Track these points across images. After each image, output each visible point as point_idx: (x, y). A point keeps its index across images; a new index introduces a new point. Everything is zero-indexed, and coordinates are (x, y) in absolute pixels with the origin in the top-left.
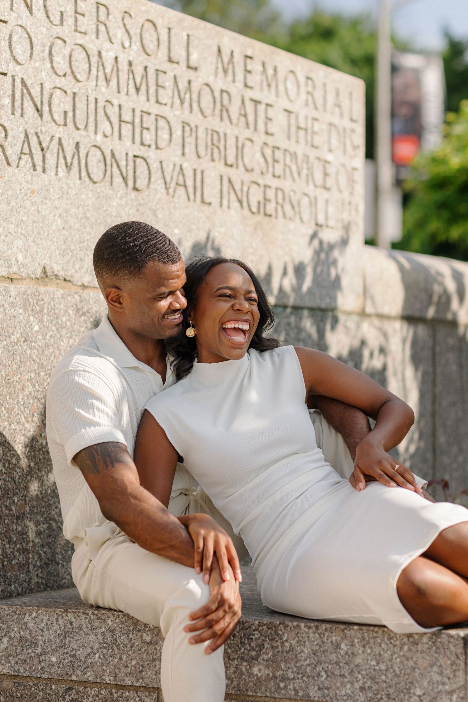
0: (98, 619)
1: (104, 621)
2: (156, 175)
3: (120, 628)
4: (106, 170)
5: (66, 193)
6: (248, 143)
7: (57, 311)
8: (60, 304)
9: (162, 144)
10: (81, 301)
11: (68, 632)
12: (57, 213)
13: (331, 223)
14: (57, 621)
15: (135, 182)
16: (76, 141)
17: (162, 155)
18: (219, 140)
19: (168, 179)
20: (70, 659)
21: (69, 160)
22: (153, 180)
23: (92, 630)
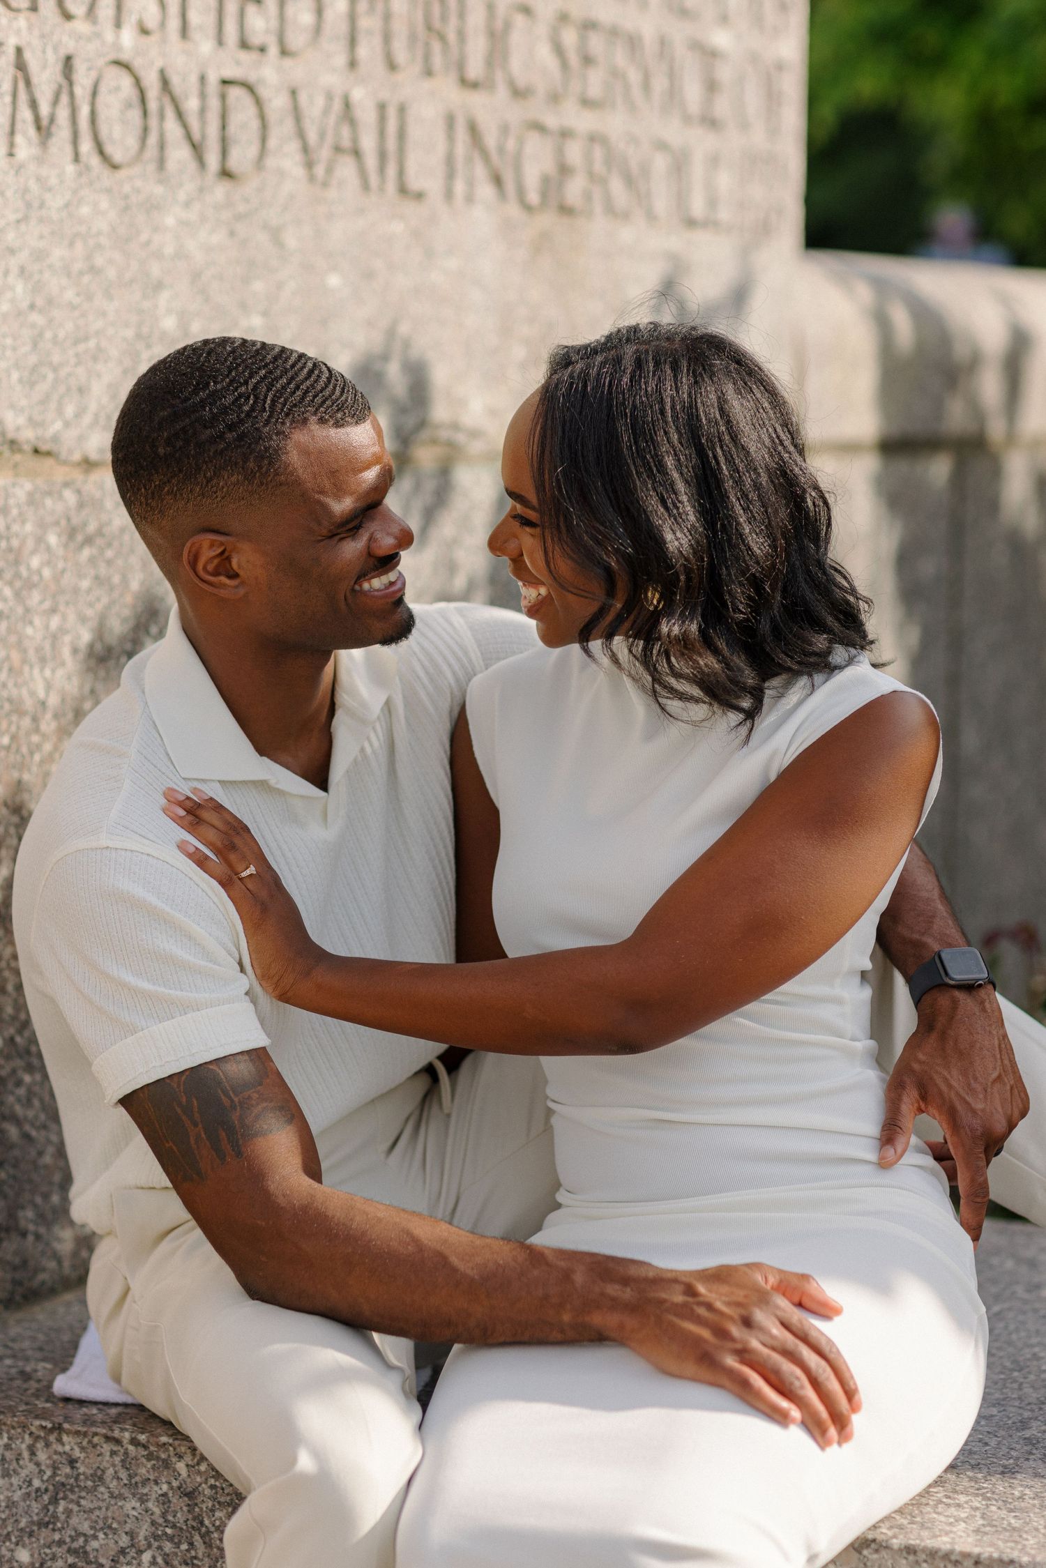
0: (149, 1457)
1: (167, 1464)
2: (281, 130)
3: (212, 1487)
4: (145, 130)
5: (36, 204)
6: (519, 20)
7: (15, 543)
8: (23, 522)
9: (296, 40)
10: (81, 505)
11: (63, 1485)
12: (14, 263)
13: (724, 215)
14: (33, 1453)
15: (224, 153)
16: (63, 53)
17: (296, 70)
18: (444, 18)
19: (312, 137)
20: (71, 1560)
21: (44, 110)
22: (272, 143)
23: (133, 1486)
